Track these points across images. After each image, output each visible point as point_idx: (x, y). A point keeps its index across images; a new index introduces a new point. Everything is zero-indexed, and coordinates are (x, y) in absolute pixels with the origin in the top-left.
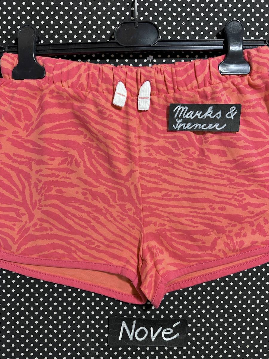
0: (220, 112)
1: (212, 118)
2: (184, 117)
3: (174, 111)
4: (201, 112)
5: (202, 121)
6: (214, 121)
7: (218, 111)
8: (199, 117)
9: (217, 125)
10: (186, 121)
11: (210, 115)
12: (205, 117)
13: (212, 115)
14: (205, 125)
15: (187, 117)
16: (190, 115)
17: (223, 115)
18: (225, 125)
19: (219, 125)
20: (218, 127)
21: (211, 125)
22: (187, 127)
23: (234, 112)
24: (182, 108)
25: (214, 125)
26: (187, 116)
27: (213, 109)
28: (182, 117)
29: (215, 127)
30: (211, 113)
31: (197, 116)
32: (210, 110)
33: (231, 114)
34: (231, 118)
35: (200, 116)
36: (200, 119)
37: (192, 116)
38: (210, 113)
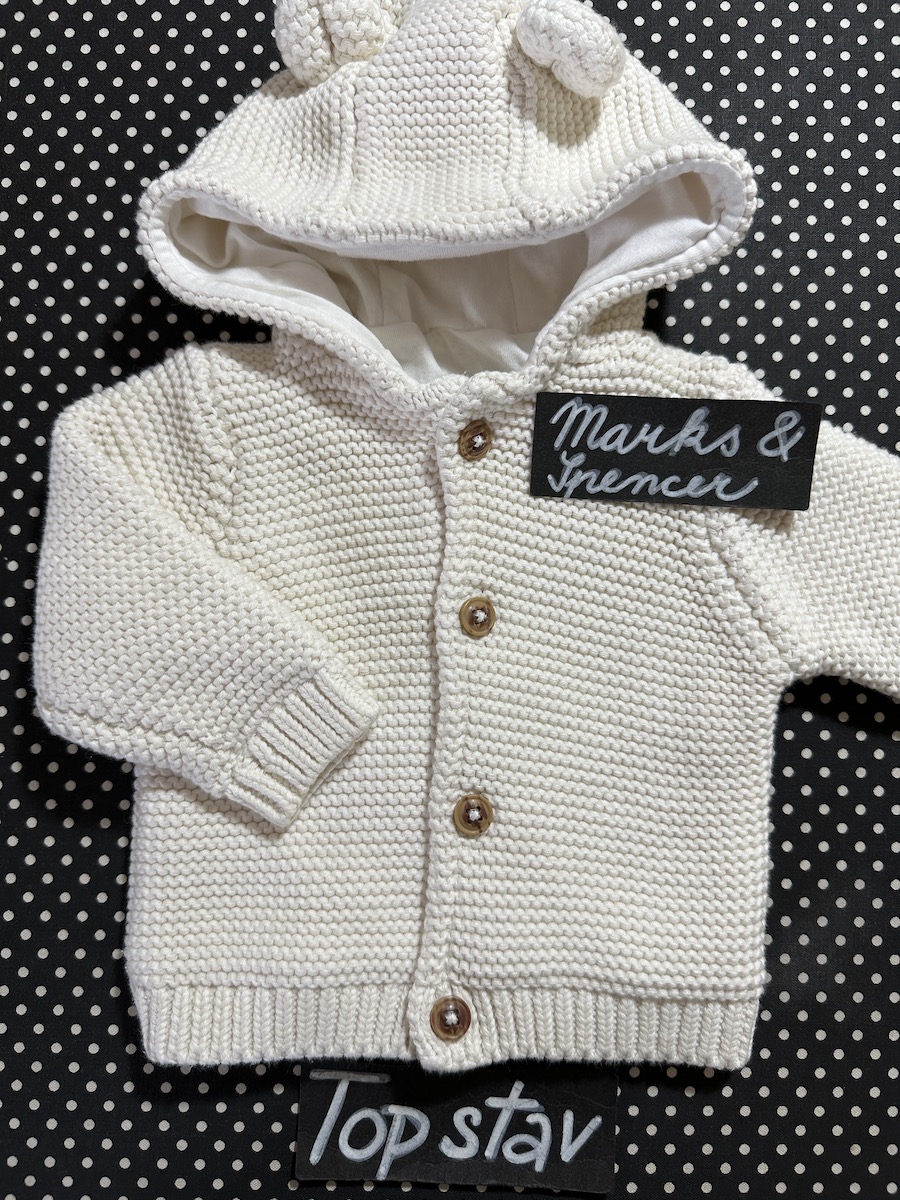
0: (735, 433)
1: (701, 452)
2: (592, 445)
3: (554, 420)
4: (659, 430)
5: (661, 466)
6: (711, 465)
7: (729, 428)
8: (652, 450)
9: (721, 482)
10: (599, 461)
11: (695, 442)
12: (677, 449)
13: (705, 442)
14: (675, 479)
15: (606, 448)
16: (617, 441)
17: (749, 441)
18: (756, 483)
19: (728, 480)
20: (727, 490)
21: (696, 480)
22: (605, 486)
23: (790, 434)
24: (583, 413)
25: (709, 480)
26: (603, 444)
27: (707, 420)
28: (583, 446)
29: (713, 491)
30: (701, 435)
31: (643, 445)
32: (696, 424)
33: (781, 441)
34: (780, 457)
35: (658, 443)
36: (654, 455)
37: (625, 444)
38: (694, 434)
